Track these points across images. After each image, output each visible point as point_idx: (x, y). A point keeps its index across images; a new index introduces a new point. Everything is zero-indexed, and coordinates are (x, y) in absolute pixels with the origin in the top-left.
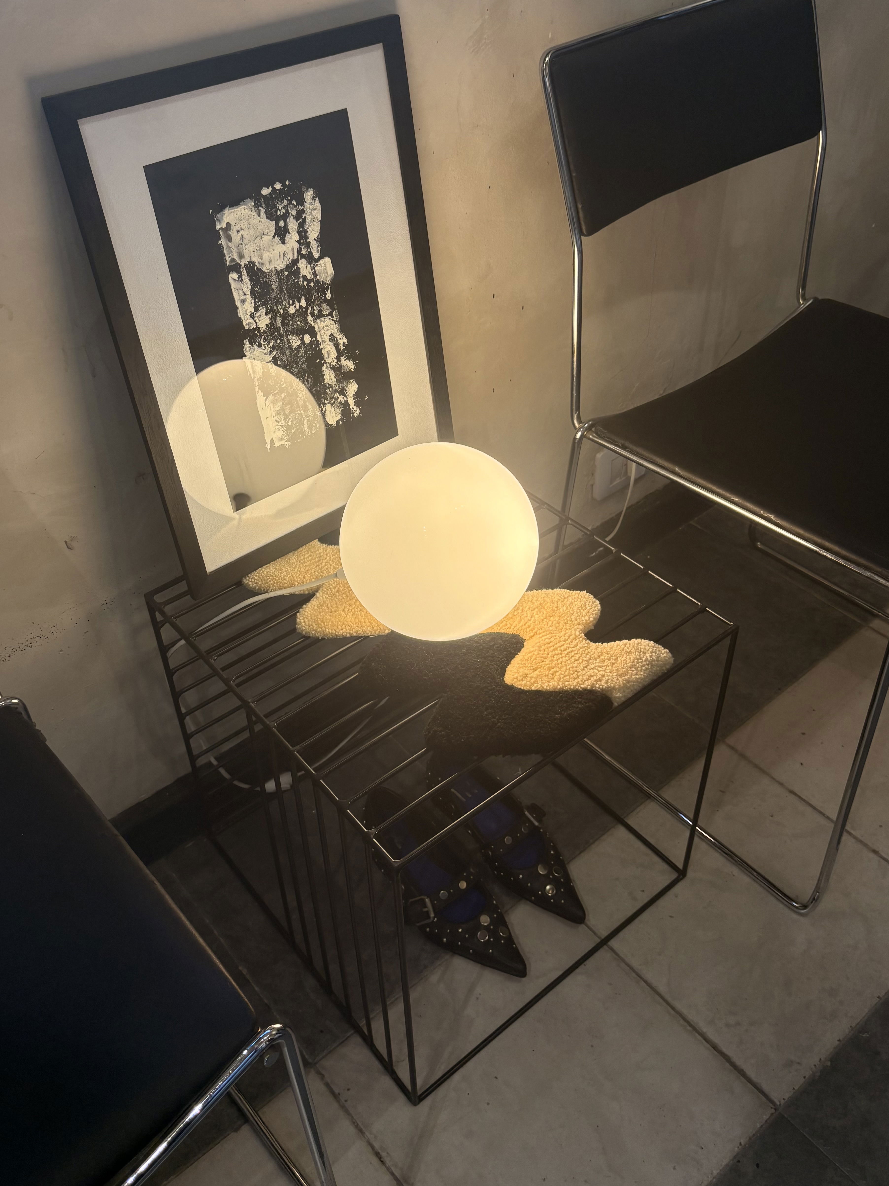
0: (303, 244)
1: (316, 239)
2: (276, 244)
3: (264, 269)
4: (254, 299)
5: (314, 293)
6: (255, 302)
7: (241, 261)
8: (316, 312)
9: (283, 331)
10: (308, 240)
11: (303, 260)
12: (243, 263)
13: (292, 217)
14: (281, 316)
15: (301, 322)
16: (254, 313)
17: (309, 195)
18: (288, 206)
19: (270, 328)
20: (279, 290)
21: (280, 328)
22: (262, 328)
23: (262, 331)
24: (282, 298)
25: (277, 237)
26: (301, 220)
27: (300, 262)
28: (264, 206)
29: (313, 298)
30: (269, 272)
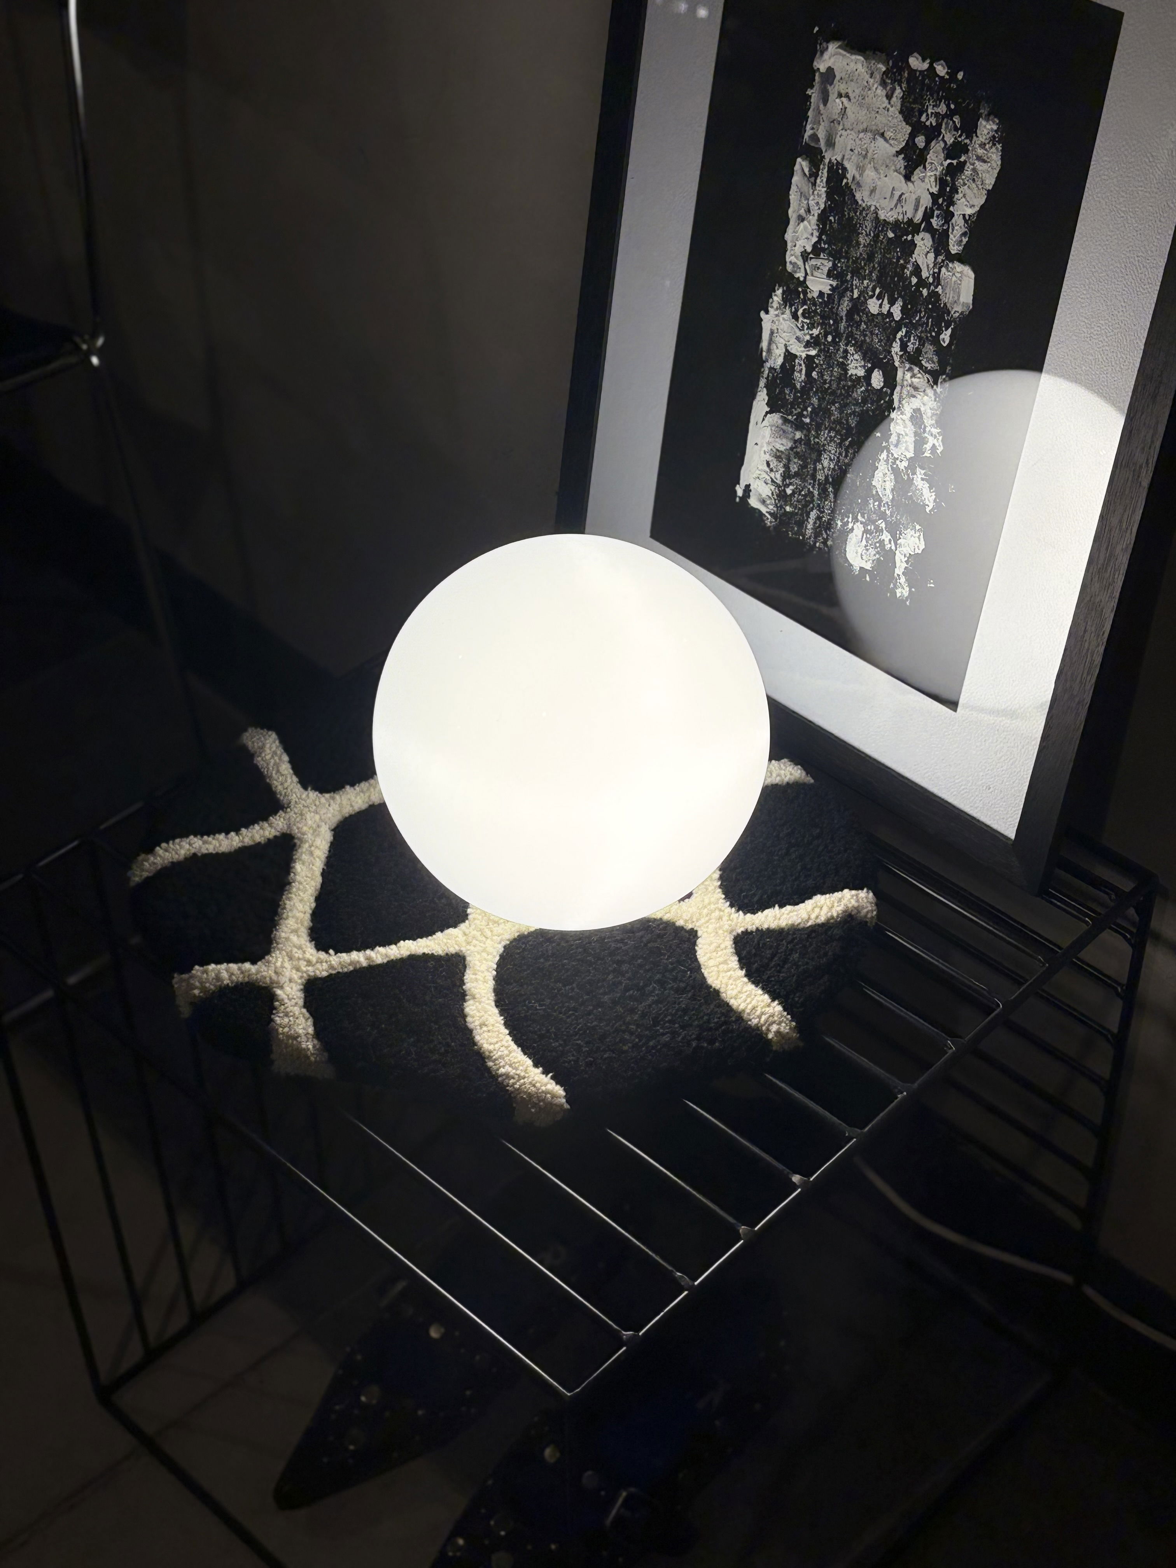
0: (940, 207)
1: (967, 218)
2: (893, 168)
3: (858, 196)
4: (822, 232)
5: (920, 312)
6: (820, 237)
7: (826, 151)
8: (911, 347)
9: (845, 327)
10: (951, 209)
11: (927, 236)
12: (830, 156)
13: (942, 145)
14: (852, 299)
15: (880, 341)
16: (809, 254)
17: (987, 128)
18: (943, 119)
19: (826, 304)
20: (867, 254)
21: (842, 318)
22: (811, 291)
23: (809, 296)
24: (867, 271)
25: (904, 159)
26: (955, 162)
27: (922, 235)
28: (904, 85)
29: (917, 318)
30: (864, 208)
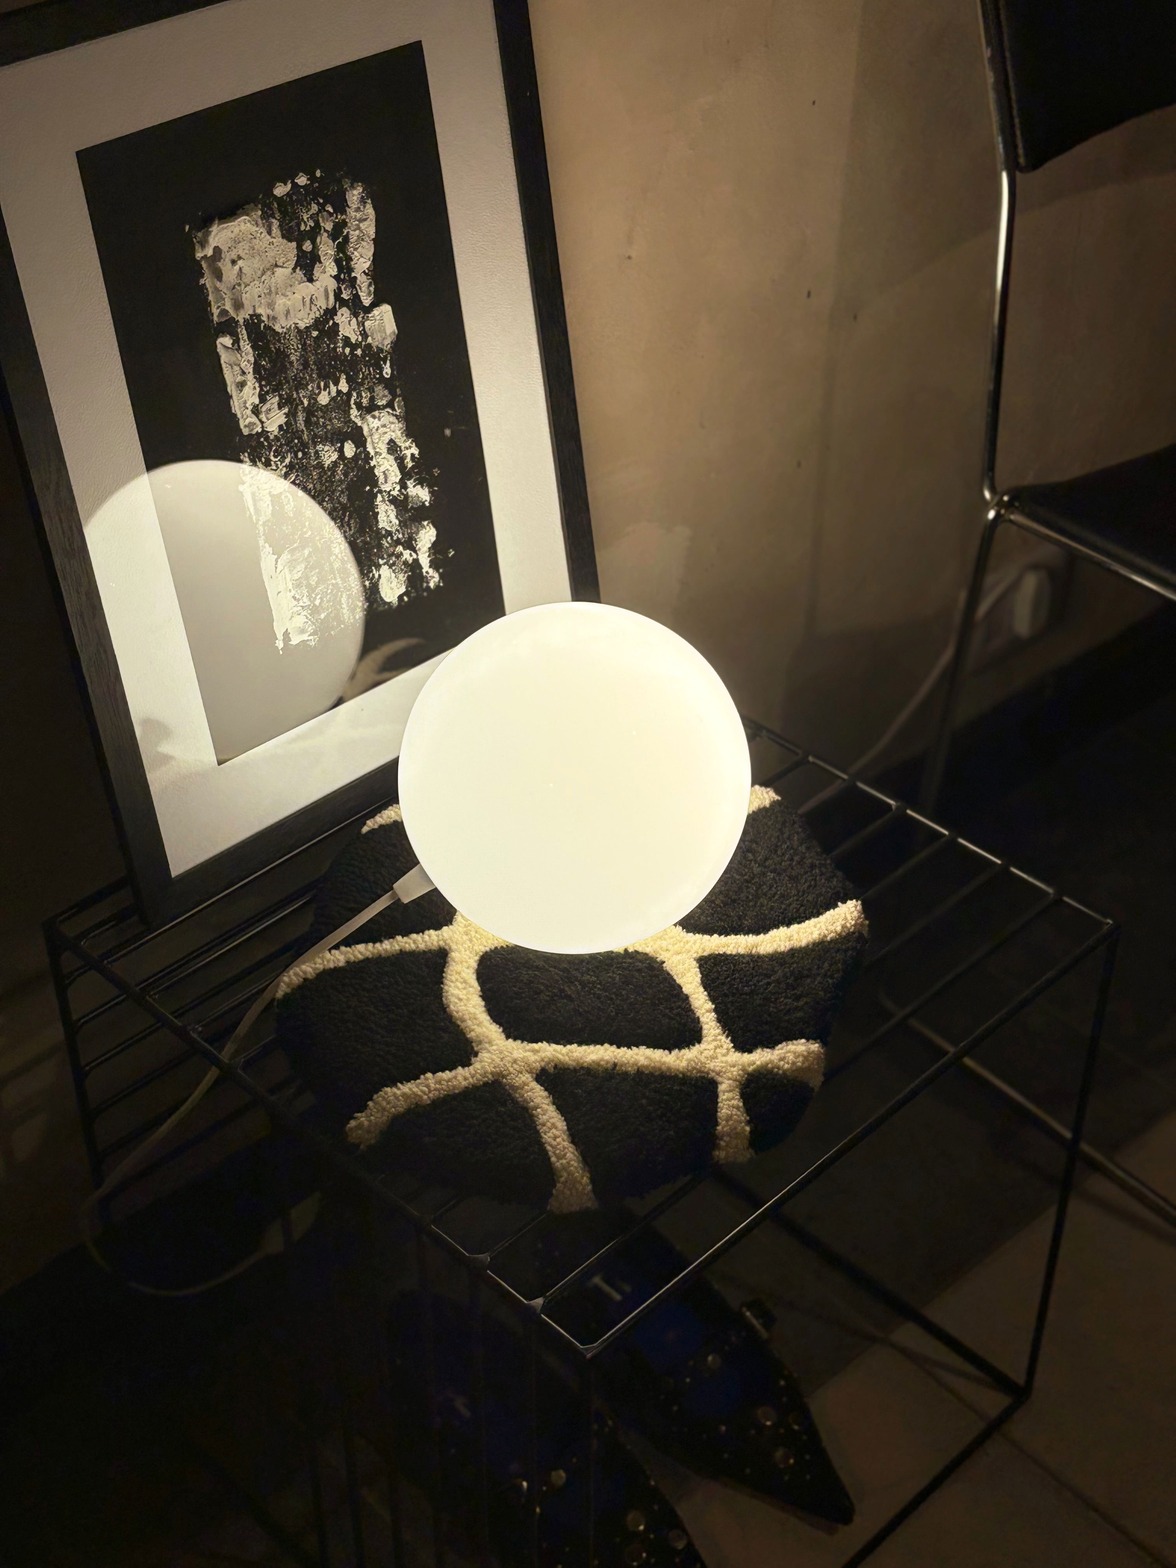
0: (344, 281)
1: (367, 271)
2: (297, 283)
3: (278, 328)
4: (259, 380)
5: (361, 369)
6: (261, 386)
7: (238, 315)
8: (365, 402)
9: (307, 435)
10: (353, 275)
11: (344, 310)
12: (241, 317)
13: (326, 235)
14: (304, 409)
15: (339, 420)
16: (258, 405)
17: (354, 195)
18: (318, 215)
19: (286, 432)
20: (302, 364)
21: (303, 431)
22: (271, 432)
23: (272, 437)
24: (308, 378)
25: (300, 270)
26: (340, 240)
27: (339, 313)
28: (277, 215)
29: (361, 376)
30: (285, 333)
